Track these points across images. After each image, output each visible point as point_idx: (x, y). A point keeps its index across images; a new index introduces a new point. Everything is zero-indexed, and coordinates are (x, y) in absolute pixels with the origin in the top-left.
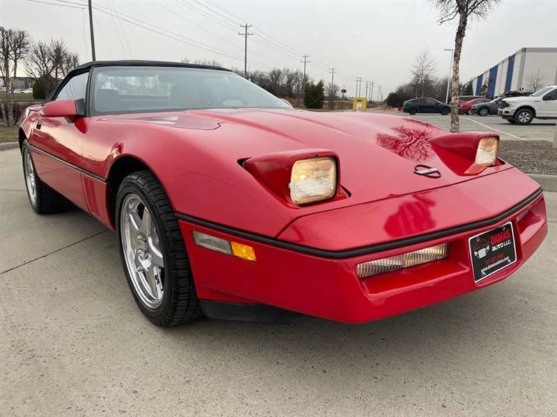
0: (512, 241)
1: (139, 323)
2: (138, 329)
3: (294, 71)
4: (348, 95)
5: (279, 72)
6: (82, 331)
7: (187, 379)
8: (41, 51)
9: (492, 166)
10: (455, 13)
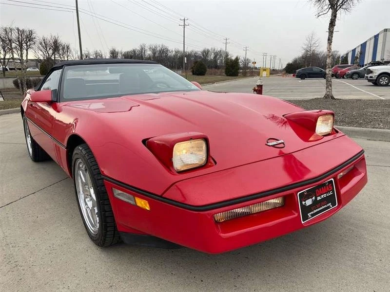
0: (333, 192)
1: (87, 243)
2: (85, 248)
3: (219, 49)
4: (257, 66)
5: (208, 51)
6: (49, 248)
7: (111, 285)
8: (45, 43)
9: (329, 135)
10: (328, 9)
